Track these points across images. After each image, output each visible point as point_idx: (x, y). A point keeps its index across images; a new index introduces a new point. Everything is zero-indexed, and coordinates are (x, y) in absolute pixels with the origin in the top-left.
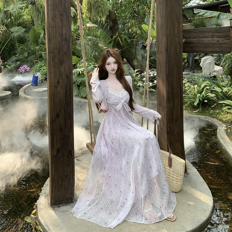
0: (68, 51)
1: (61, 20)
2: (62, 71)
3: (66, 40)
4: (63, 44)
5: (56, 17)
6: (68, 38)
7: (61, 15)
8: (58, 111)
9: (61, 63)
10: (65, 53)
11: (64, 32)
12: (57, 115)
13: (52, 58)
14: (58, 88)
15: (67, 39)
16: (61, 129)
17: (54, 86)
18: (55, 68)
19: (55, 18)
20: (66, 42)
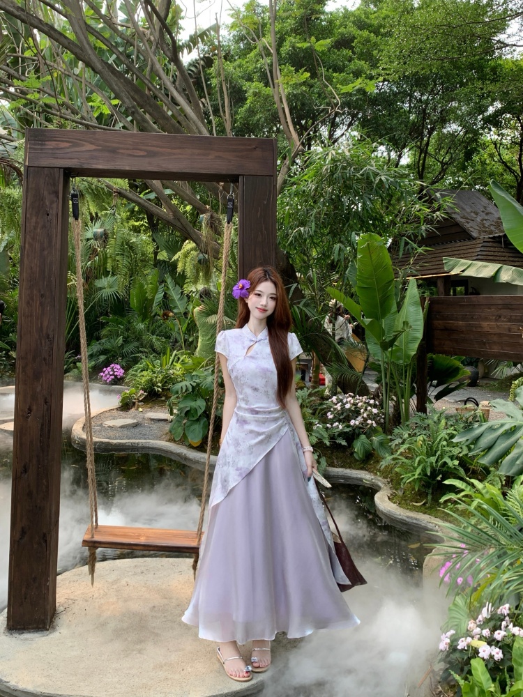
0: (50, 356)
1: (41, 304)
2: (38, 390)
3: (48, 338)
4: (41, 344)
5: (33, 300)
6: (51, 334)
7: (42, 296)
8: (28, 461)
9: (37, 376)
10: (45, 359)
11: (45, 324)
12: (25, 467)
13: (23, 368)
14: (29, 419)
15: (50, 336)
16: (30, 494)
17: (23, 416)
18: (26, 384)
19: (31, 301)
20: (47, 340)
